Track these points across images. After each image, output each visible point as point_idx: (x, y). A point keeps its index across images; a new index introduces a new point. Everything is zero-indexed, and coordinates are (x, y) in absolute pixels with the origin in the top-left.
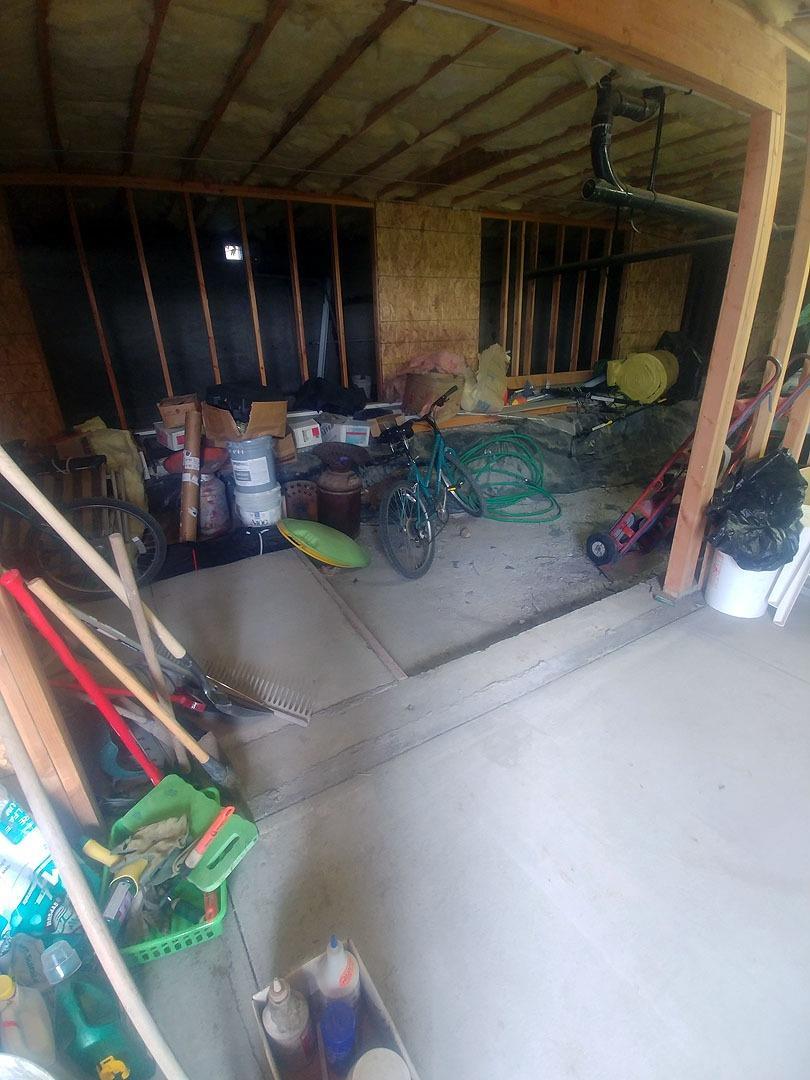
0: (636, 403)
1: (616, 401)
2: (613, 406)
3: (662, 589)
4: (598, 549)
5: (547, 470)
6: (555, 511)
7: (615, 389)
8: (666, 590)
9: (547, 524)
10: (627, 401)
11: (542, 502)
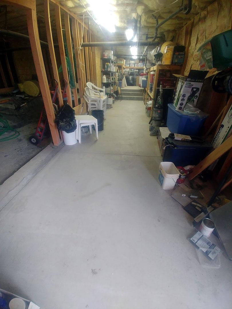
0: (32, 97)
1: (25, 96)
2: (25, 98)
3: (54, 145)
4: (34, 140)
5: (9, 122)
6: (17, 134)
7: (23, 93)
8: (55, 145)
9: (16, 138)
10: (29, 96)
11: (12, 133)
